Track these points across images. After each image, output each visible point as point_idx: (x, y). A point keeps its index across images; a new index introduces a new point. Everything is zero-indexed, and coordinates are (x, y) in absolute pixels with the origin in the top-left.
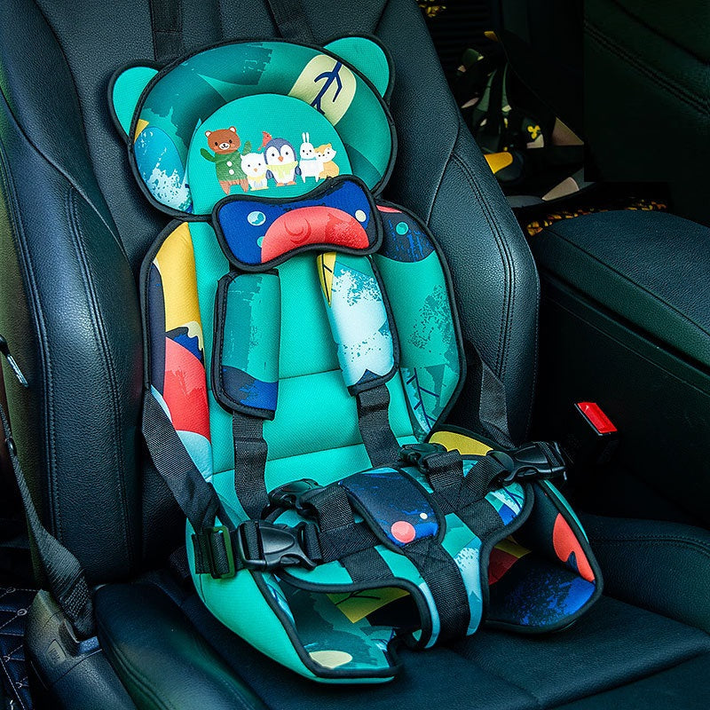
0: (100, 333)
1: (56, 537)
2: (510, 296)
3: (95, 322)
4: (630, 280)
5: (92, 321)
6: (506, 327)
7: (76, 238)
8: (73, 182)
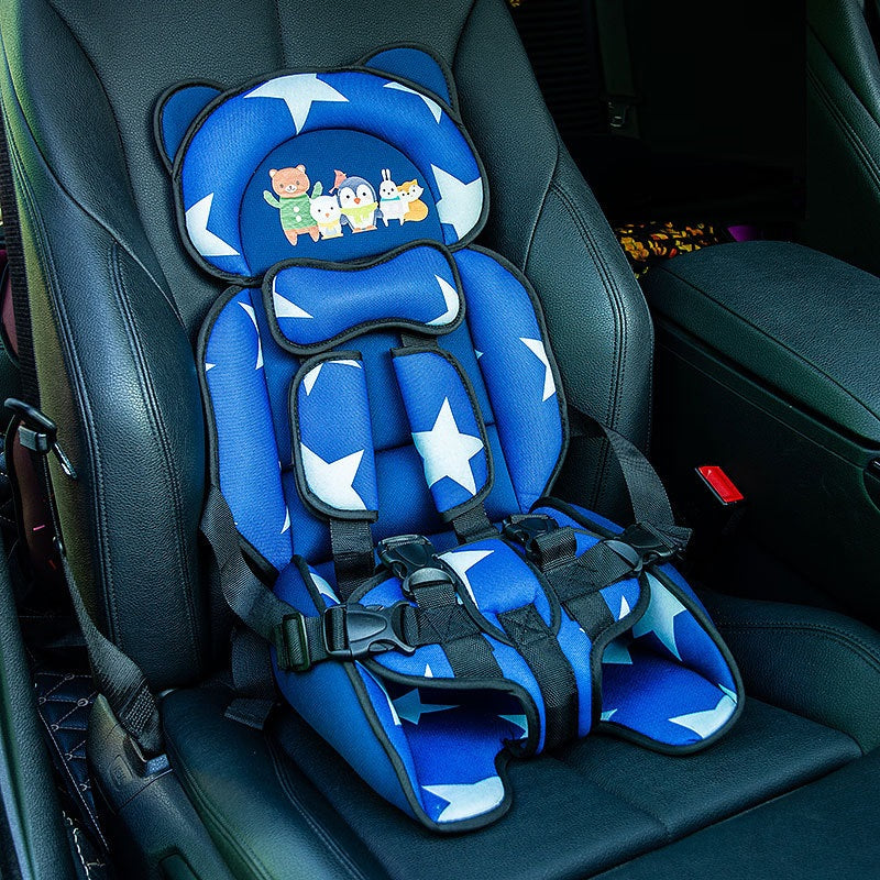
0: (154, 414)
1: (115, 643)
2: (621, 348)
3: (148, 402)
4: (758, 329)
5: (145, 401)
6: (617, 382)
7: (122, 303)
8: (117, 236)
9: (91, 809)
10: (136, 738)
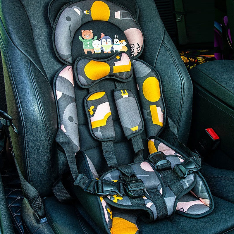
0: (42, 114)
1: (30, 183)
2: (183, 93)
3: (40, 110)
5: (39, 110)
6: (182, 103)
7: (32, 80)
8: (30, 59)
9: (22, 231)
10: (37, 212)
